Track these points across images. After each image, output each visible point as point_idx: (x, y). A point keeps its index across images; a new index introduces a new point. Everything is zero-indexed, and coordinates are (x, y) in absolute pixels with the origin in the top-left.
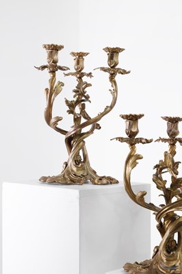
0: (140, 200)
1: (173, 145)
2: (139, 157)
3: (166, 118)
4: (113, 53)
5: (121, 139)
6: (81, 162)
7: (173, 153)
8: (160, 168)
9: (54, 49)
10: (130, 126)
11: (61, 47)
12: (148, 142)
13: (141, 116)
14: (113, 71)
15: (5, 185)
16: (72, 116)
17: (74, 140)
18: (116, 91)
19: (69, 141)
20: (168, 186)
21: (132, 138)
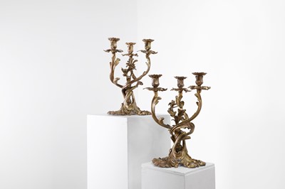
0: (161, 122)
1: (181, 92)
2: (159, 98)
3: (176, 77)
4: (148, 42)
5: (149, 89)
6: (131, 102)
7: (181, 97)
8: (172, 104)
9: (115, 40)
10: (154, 81)
11: (118, 39)
12: (164, 90)
13: (160, 76)
14: (148, 52)
15: (88, 116)
16: (125, 77)
17: (127, 90)
18: (150, 63)
19: (124, 91)
20: (177, 115)
21: (155, 88)
